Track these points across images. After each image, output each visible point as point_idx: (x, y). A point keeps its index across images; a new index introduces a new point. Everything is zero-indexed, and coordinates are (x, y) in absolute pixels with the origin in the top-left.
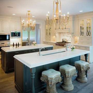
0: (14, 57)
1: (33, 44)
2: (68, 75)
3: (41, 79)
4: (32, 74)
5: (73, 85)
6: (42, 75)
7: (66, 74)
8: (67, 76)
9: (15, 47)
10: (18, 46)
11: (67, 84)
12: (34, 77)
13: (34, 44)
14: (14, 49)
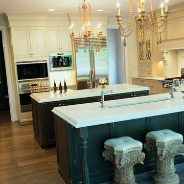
0: (52, 111)
1: (100, 84)
2: (162, 151)
3: (104, 155)
4: (82, 140)
5: (177, 176)
6: (105, 147)
7: (158, 148)
8: (159, 152)
9: (58, 92)
10: (66, 91)
11: (162, 172)
12: (85, 147)
13: (103, 84)
14: (56, 96)
